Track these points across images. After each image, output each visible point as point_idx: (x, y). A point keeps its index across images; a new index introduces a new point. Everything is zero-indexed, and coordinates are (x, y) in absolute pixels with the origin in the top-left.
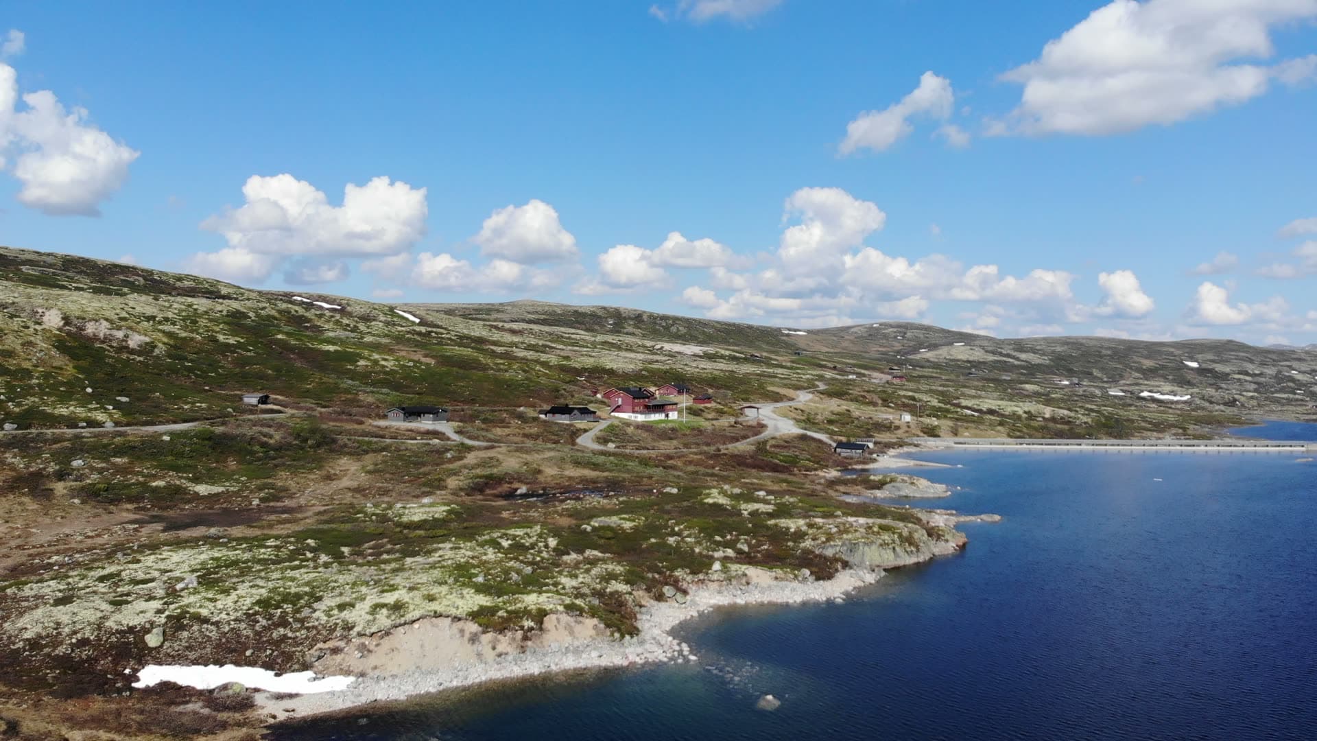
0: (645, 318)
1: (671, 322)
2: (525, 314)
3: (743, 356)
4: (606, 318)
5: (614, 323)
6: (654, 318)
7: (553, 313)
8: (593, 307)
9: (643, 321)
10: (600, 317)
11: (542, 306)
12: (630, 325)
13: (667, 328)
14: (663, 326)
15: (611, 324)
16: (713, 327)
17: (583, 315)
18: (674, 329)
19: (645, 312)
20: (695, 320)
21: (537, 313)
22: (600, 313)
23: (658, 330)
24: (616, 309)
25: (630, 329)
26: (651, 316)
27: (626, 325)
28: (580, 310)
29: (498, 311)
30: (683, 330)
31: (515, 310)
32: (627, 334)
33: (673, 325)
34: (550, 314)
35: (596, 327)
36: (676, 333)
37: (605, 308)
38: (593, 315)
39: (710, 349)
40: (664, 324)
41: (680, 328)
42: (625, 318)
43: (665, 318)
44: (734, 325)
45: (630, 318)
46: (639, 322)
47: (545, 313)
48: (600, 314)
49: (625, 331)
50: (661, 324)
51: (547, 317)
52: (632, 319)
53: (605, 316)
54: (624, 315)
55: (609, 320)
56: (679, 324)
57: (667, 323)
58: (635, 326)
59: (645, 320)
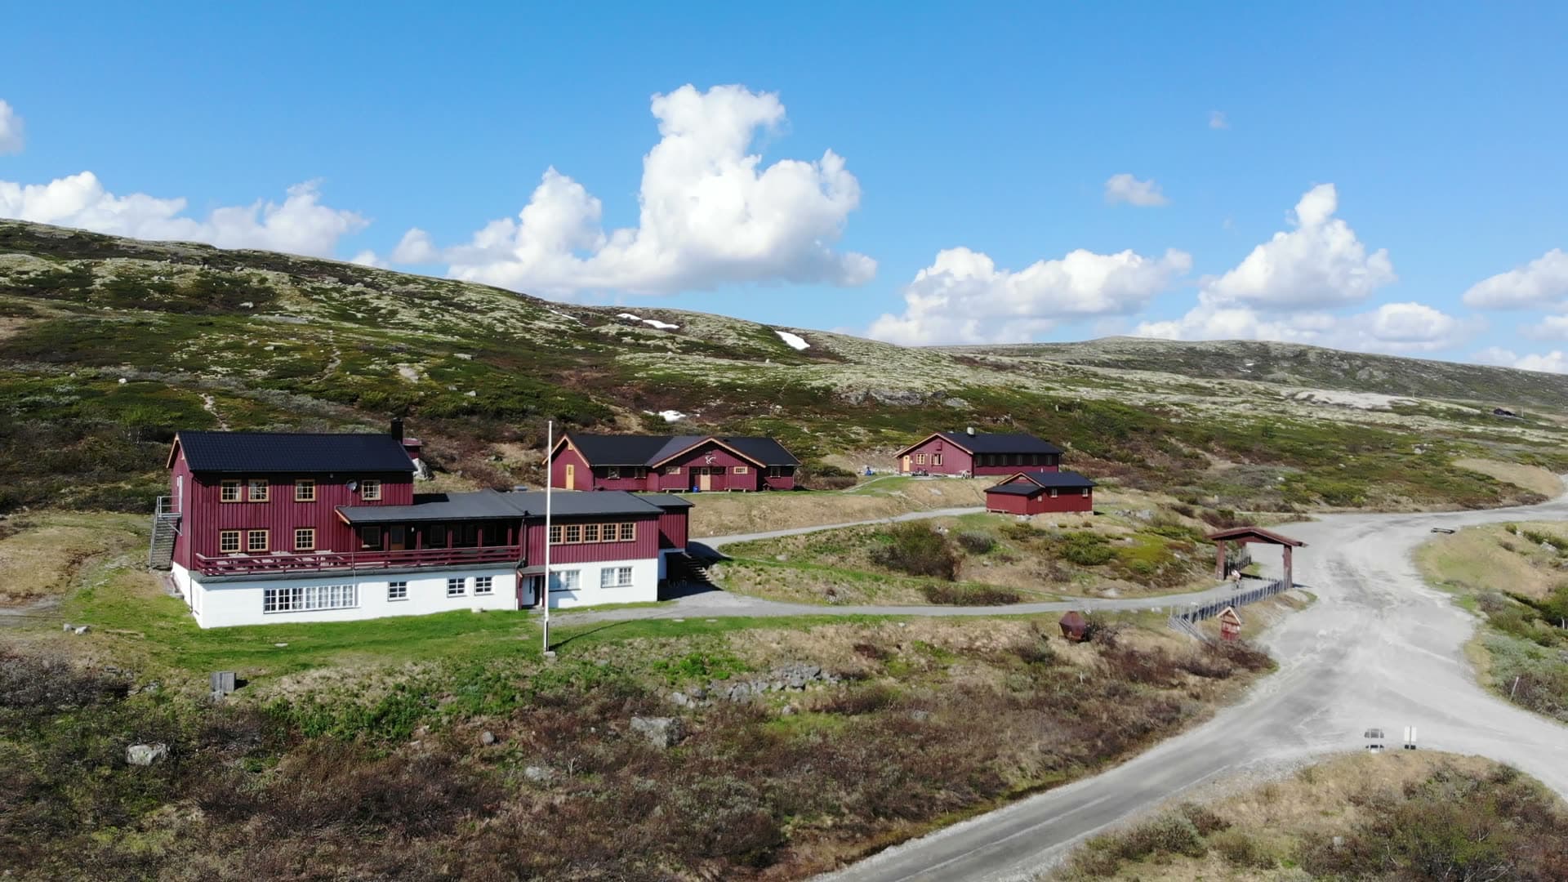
0: (1312, 357)
3: (1478, 412)
4: (1243, 357)
5: (1255, 367)
6: (1327, 357)
8: (1222, 342)
9: (1307, 362)
10: (1231, 357)
12: (1283, 369)
13: (1351, 373)
14: (1344, 371)
15: (1249, 368)
16: (1439, 371)
17: (1203, 354)
18: (1363, 375)
19: (1312, 348)
20: (1407, 361)
21: (1121, 351)
22: (1231, 351)
23: (1335, 376)
24: (1261, 344)
25: (1280, 375)
27: (1275, 369)
28: (1198, 347)
30: (1379, 376)
32: (1274, 380)
33: (1361, 368)
35: (1223, 373)
36: (1367, 381)
37: (1243, 344)
38: (1221, 355)
39: (1410, 401)
40: (1346, 366)
41: (1375, 373)
42: (1276, 359)
43: (1345, 357)
44: (1481, 369)
45: (1285, 358)
46: (1301, 364)
48: (1233, 352)
49: (1270, 376)
50: (1340, 366)
52: (1288, 359)
53: (1241, 354)
54: (1274, 353)
55: (1246, 360)
56: (1373, 367)
57: (1350, 365)
58: (1293, 371)
59: (1312, 360)
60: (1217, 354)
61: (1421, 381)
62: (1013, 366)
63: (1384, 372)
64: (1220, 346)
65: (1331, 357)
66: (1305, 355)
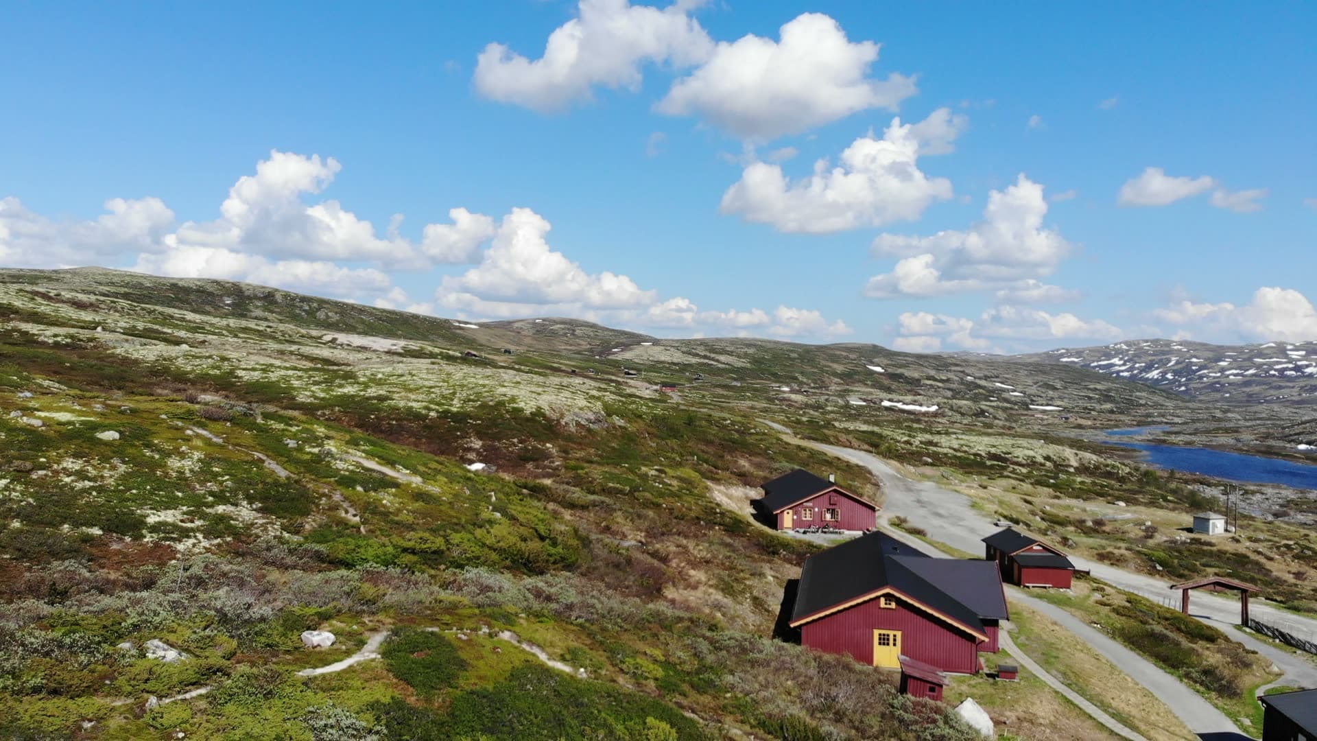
0: (279, 298)
1: (315, 305)
2: (95, 285)
4: (221, 296)
5: (234, 303)
6: (290, 299)
7: (140, 286)
8: (200, 280)
9: (276, 302)
10: (211, 294)
11: (119, 275)
12: (257, 307)
13: (311, 313)
14: (304, 311)
15: (228, 305)
16: (371, 314)
17: (187, 290)
18: (321, 315)
19: (277, 290)
20: (347, 305)
21: (113, 284)
23: (300, 315)
24: (234, 284)
25: (259, 313)
26: (286, 296)
27: (251, 307)
28: (180, 284)
29: (50, 279)
30: (334, 317)
31: (76, 279)
32: (256, 318)
33: (318, 310)
34: (134, 287)
35: (208, 308)
36: (325, 320)
37: (217, 282)
38: (202, 292)
39: (414, 345)
40: (306, 307)
41: (330, 314)
42: (249, 298)
43: (304, 299)
44: (400, 314)
45: (256, 298)
46: (271, 303)
47: (127, 285)
48: (211, 290)
49: (252, 314)
50: (302, 307)
51: (131, 291)
52: (259, 299)
53: (220, 293)
54: (247, 293)
55: (225, 298)
56: (328, 309)
57: (310, 306)
58: (266, 309)
59: (279, 301)
60: (198, 291)
61: (363, 322)
62: (91, 305)
63: (336, 313)
64: (199, 283)
65: (293, 299)
66: (273, 296)
